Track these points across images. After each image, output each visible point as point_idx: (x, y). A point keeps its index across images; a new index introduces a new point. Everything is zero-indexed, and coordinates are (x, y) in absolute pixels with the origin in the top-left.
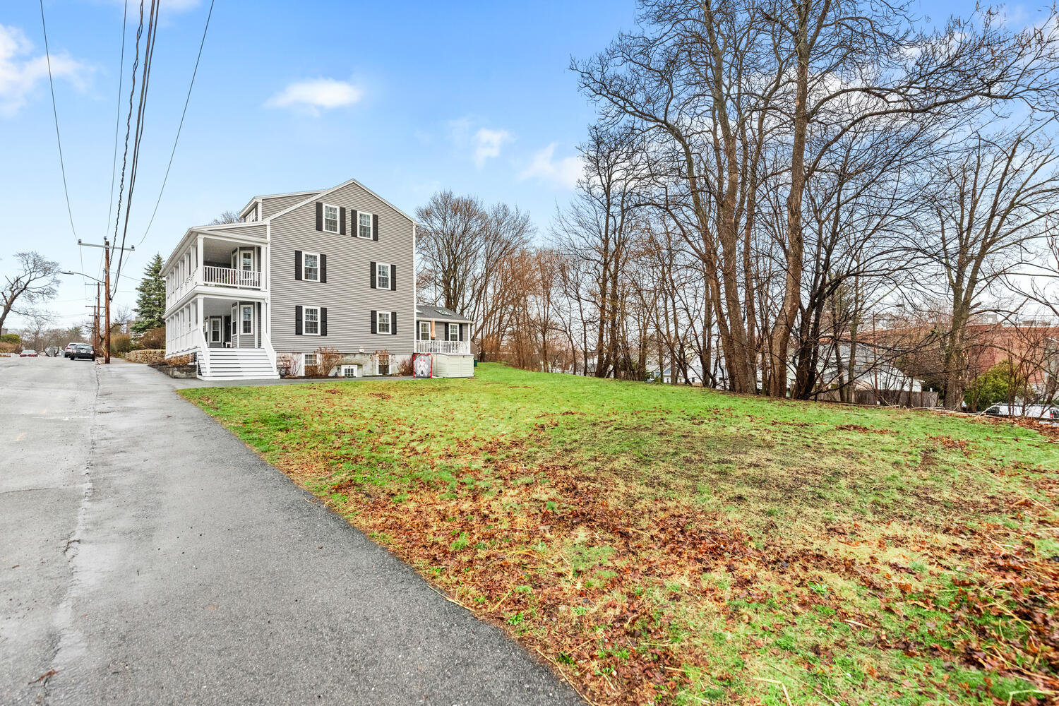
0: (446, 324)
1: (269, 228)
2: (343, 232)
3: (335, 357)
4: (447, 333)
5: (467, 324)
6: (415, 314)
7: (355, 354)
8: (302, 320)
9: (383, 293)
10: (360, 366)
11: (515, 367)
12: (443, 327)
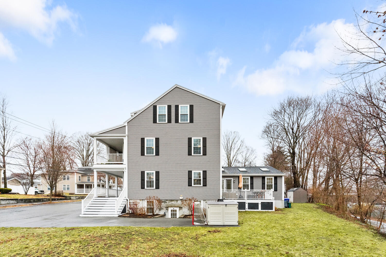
0: (263, 178)
1: (127, 127)
2: (169, 121)
3: (165, 202)
4: (263, 184)
5: (281, 176)
6: (221, 172)
7: (177, 200)
8: (144, 180)
9: (197, 158)
10: (181, 208)
11: (327, 209)
12: (260, 180)
